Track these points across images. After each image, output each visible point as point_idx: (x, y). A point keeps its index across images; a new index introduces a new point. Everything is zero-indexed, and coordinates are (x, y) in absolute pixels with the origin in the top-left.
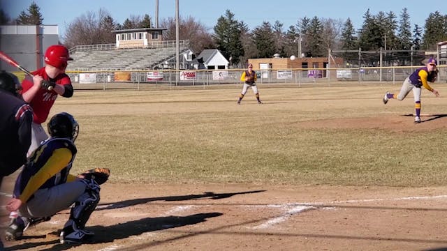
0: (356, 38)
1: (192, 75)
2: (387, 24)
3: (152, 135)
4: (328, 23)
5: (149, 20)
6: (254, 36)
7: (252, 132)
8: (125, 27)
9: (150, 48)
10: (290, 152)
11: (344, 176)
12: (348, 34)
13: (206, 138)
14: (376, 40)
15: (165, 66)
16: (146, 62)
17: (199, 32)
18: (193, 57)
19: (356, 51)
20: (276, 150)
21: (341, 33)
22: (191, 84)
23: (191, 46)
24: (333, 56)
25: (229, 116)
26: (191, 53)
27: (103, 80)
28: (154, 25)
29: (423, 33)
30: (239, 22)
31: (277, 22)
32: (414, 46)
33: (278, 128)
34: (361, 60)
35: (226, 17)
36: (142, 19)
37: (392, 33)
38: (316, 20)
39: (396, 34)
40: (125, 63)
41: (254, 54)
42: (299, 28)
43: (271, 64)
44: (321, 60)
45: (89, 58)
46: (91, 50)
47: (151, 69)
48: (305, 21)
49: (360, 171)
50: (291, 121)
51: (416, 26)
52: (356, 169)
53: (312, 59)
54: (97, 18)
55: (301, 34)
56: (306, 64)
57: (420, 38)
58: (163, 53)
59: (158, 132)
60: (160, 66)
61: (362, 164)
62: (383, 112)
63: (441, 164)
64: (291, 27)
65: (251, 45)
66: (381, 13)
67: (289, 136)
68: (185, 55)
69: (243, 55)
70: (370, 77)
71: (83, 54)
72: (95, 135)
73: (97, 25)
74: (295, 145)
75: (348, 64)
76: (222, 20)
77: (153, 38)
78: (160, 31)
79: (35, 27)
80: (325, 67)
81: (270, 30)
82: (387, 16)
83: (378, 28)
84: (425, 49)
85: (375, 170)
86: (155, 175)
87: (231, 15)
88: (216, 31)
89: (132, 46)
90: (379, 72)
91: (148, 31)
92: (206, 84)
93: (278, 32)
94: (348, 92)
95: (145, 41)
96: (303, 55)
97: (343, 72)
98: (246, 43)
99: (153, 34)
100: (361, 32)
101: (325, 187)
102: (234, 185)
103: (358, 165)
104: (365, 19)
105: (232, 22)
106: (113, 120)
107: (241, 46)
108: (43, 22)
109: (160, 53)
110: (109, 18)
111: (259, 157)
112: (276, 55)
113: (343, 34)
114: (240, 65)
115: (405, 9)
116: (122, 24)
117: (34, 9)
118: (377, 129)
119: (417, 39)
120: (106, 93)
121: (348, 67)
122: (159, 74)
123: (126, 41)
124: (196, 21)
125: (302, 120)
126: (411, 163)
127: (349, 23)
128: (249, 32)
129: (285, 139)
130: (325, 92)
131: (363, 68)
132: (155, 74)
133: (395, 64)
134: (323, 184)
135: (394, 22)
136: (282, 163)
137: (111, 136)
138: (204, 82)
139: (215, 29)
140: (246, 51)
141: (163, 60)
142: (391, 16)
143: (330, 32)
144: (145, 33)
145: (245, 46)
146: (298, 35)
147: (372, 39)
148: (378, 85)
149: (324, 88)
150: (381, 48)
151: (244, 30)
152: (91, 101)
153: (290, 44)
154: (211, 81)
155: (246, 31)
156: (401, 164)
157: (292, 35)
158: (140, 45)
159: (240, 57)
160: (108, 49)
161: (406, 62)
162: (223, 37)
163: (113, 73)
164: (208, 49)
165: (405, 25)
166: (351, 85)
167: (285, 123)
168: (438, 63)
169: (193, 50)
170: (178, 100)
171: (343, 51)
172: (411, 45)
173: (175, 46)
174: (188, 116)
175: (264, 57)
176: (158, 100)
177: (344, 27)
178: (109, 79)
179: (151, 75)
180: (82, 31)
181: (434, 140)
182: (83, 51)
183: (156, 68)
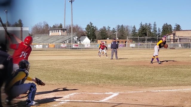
0: (137, 33)
1: (77, 46)
2: (148, 27)
3: (62, 67)
4: (127, 27)
5: (62, 26)
6: (100, 31)
7: (99, 66)
8: (53, 28)
9: (62, 36)
10: (112, 74)
11: (132, 83)
12: (134, 31)
13: (82, 68)
14: (144, 33)
15: (67, 42)
16: (60, 41)
17: (80, 30)
18: (78, 39)
19: (137, 37)
20: (107, 73)
21: (131, 31)
22: (77, 49)
23: (77, 35)
24: (129, 39)
25: (90, 61)
26: (77, 38)
27: (45, 47)
28: (63, 27)
29: (161, 31)
30: (94, 26)
31: (108, 27)
32: (158, 35)
33: (108, 65)
34: (139, 41)
35: (90, 25)
36: (59, 25)
37: (150, 31)
38: (122, 26)
39: (151, 31)
40: (53, 41)
41: (100, 38)
42: (116, 29)
43: (106, 42)
44: (124, 40)
45: (40, 39)
46: (40, 36)
47: (62, 43)
48: (119, 26)
49: (138, 81)
50: (113, 62)
51: (159, 28)
52: (137, 80)
53: (121, 40)
54: (43, 25)
55: (117, 31)
56: (119, 42)
57: (160, 33)
58: (67, 38)
59: (65, 66)
60: (65, 42)
61: (139, 78)
62: (147, 59)
63: (168, 79)
64: (113, 28)
65: (99, 35)
66: (146, 23)
67: (112, 68)
68: (75, 38)
69: (96, 38)
70: (142, 47)
71: (38, 38)
72: (41, 67)
73: (43, 27)
74: (115, 71)
75: (134, 42)
76: (88, 25)
77: (63, 32)
78: (66, 30)
79: (20, 28)
80: (126, 43)
81: (105, 29)
82: (148, 25)
83: (145, 29)
84: (162, 37)
85: (144, 80)
86: (63, 82)
87: (91, 24)
88: (86, 30)
89: (55, 35)
90: (145, 45)
91: (61, 29)
92: (82, 49)
93: (109, 30)
94: (134, 52)
95: (60, 33)
96: (118, 38)
97: (133, 45)
98: (97, 34)
99: (63, 30)
100: (139, 30)
101: (125, 86)
102: (92, 86)
103: (137, 79)
104: (140, 26)
105: (92, 26)
106: (49, 62)
107: (95, 35)
108: (23, 26)
109: (66, 37)
110: (47, 25)
111: (101, 75)
112: (108, 38)
113: (132, 31)
114: (95, 42)
115: (155, 22)
116: (52, 27)
117: (20, 21)
118: (144, 66)
119: (159, 33)
120: (46, 52)
121: (134, 43)
122: (65, 45)
123: (53, 33)
124: (79, 26)
125: (117, 62)
126: (157, 78)
127: (134, 27)
128: (98, 30)
129: (110, 69)
130: (126, 52)
131: (140, 43)
132: (64, 45)
133: (151, 42)
134: (124, 86)
135: (151, 27)
136: (110, 78)
137: (48, 68)
138: (82, 48)
139: (86, 29)
140: (97, 37)
141: (67, 40)
142: (150, 25)
143: (127, 30)
144: (60, 31)
145: (96, 35)
146: (116, 31)
147: (143, 33)
148: (145, 50)
149: (125, 51)
150: (146, 36)
151: (96, 29)
152: (41, 55)
153: (113, 35)
154: (84, 48)
155: (97, 30)
156: (153, 78)
157: (114, 31)
158: (59, 35)
159: (95, 39)
160: (47, 36)
161: (155, 42)
162: (88, 32)
163: (48, 44)
164: (83, 36)
165: (155, 28)
166: (135, 50)
167: (111, 63)
168: (167, 42)
169: (78, 37)
170: (72, 54)
171: (133, 37)
172: (157, 35)
173: (71, 35)
174: (76, 60)
175: (103, 39)
176: (65, 55)
177: (132, 29)
178: (47, 47)
179: (62, 45)
180: (37, 29)
181: (165, 70)
182: (38, 36)
183: (64, 43)
